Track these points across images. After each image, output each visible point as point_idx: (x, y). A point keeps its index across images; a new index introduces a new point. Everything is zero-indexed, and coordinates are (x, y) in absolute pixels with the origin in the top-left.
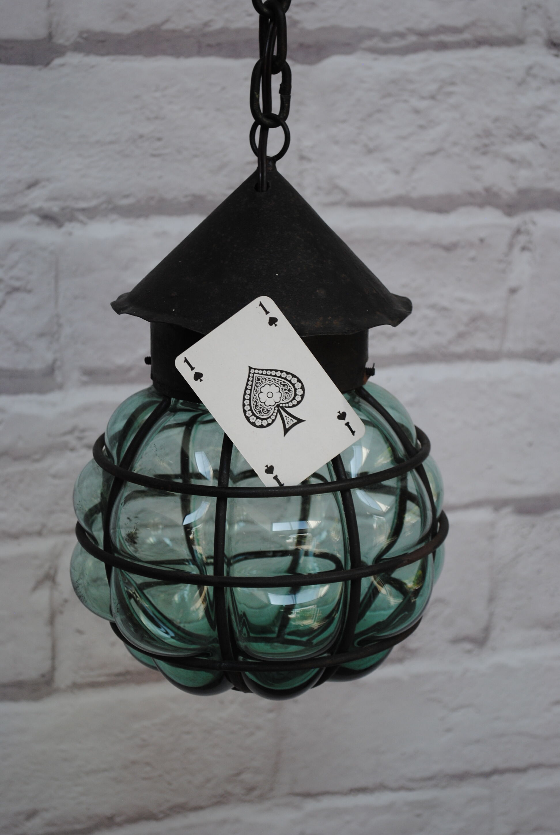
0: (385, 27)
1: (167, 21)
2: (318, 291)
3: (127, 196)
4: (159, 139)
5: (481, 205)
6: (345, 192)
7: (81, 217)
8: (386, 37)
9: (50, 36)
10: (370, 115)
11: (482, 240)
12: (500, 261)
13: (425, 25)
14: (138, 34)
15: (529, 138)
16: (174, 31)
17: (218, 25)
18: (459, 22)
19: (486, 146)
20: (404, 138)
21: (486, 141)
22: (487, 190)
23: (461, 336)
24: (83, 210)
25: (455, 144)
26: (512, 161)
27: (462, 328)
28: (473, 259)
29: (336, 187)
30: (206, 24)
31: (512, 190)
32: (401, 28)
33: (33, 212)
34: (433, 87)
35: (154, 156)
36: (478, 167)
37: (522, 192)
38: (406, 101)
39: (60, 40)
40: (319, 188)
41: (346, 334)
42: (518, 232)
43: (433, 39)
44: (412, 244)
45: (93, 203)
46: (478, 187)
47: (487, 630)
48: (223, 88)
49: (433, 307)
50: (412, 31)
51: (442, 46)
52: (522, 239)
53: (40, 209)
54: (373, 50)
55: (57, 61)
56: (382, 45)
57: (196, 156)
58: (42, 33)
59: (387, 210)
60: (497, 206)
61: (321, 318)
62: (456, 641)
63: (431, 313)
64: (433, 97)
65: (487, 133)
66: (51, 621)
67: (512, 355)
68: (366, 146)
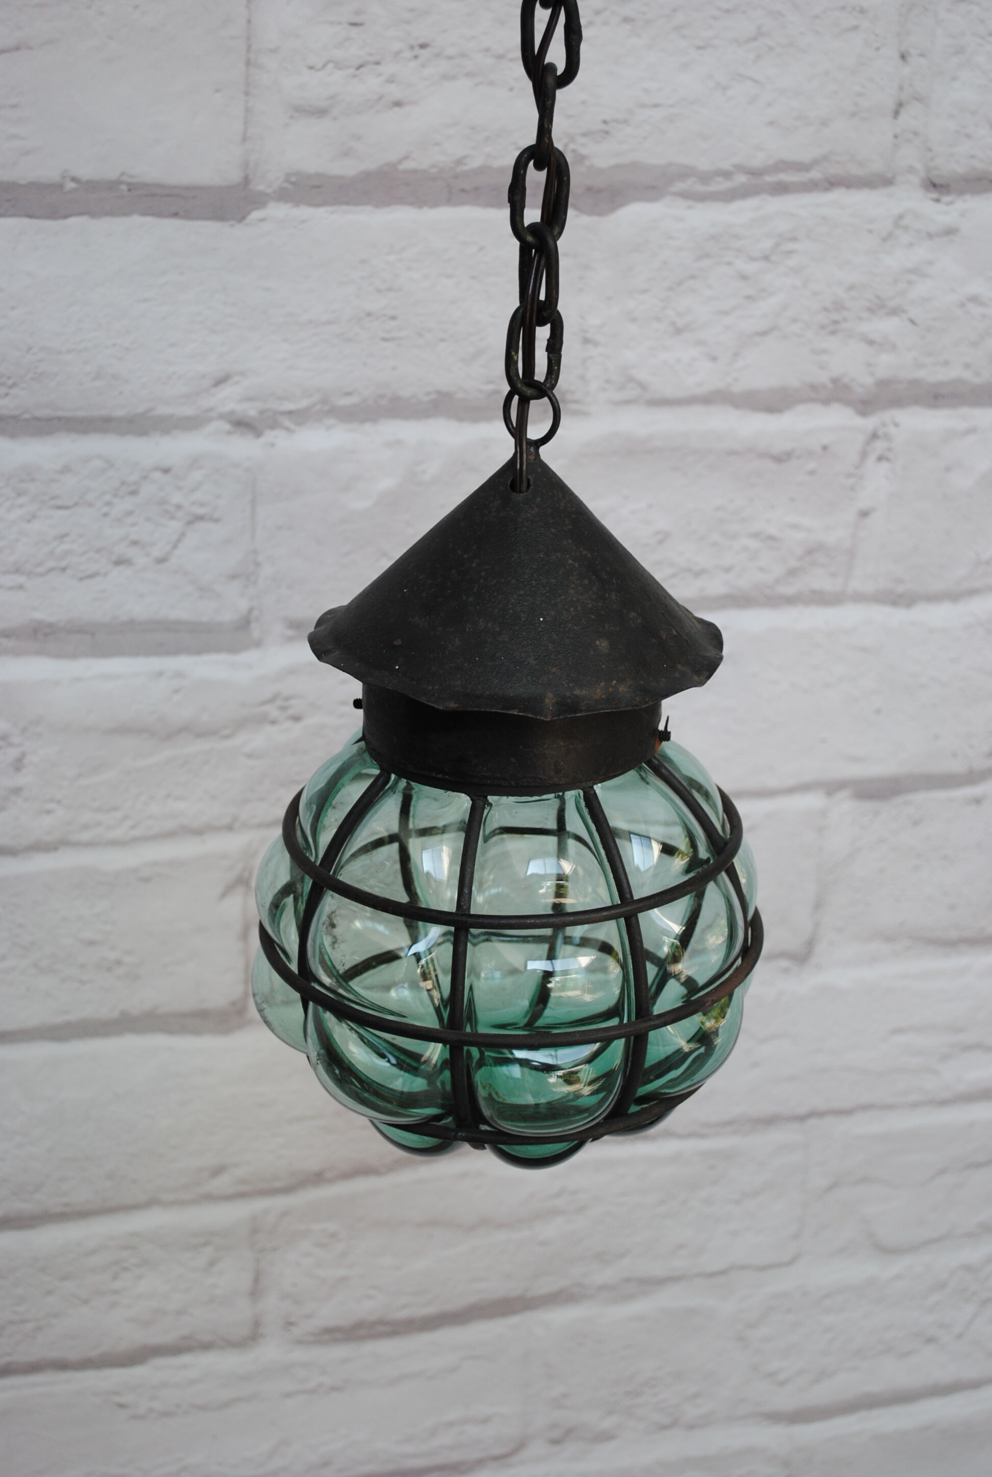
0: (704, 164)
1: (406, 158)
2: (597, 642)
3: (349, 394)
4: (393, 318)
5: (826, 402)
6: (642, 386)
7: (287, 423)
8: (705, 178)
9: (246, 180)
10: (680, 283)
11: (825, 448)
12: (849, 475)
13: (759, 160)
14: (366, 176)
15: (894, 312)
16: (415, 171)
17: (475, 163)
18: (805, 155)
19: (836, 322)
20: (726, 313)
21: (836, 316)
22: (835, 381)
23: (792, 572)
24: (290, 413)
25: (794, 320)
26: (871, 343)
27: (793, 563)
28: (812, 473)
29: (631, 379)
30: (459, 162)
31: (869, 381)
32: (726, 165)
33: (221, 417)
34: (767, 244)
35: (385, 340)
36: (824, 351)
37: (883, 384)
38: (729, 264)
39: (259, 187)
40: (608, 381)
41: (636, 708)
42: (875, 436)
43: (768, 179)
44: (732, 453)
45: (304, 403)
46: (823, 377)
47: (811, 944)
48: (482, 249)
49: (756, 535)
50: (739, 168)
51: (782, 189)
52: (879, 446)
53: (232, 413)
54: (687, 195)
55: (256, 215)
56: (700, 188)
57: (442, 340)
58: (235, 176)
59: (699, 409)
60: (847, 403)
61: (602, 684)
63: (753, 544)
64: (766, 258)
65: (839, 306)
67: (859, 598)
68: (673, 324)
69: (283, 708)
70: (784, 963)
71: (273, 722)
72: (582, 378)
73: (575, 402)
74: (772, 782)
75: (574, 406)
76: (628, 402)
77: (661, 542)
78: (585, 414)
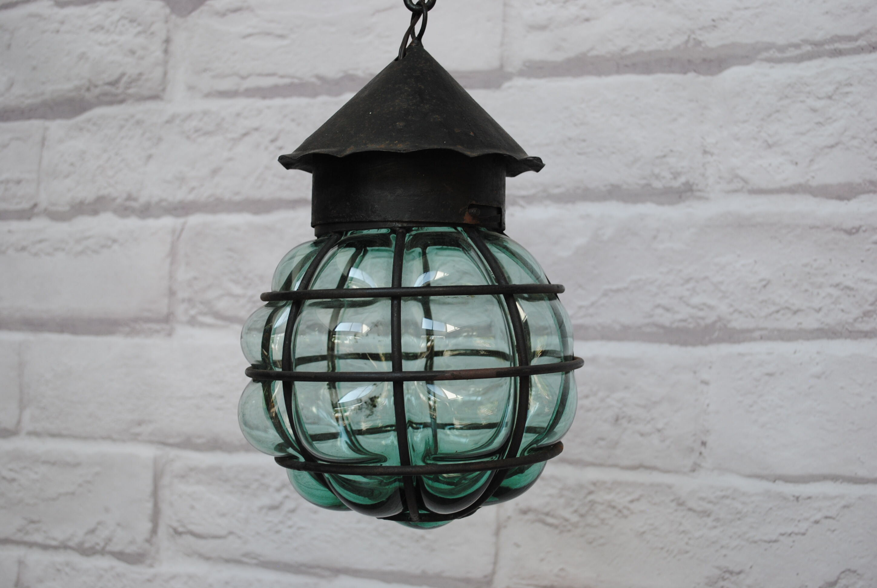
0: (781, 41)
1: (592, 49)
2: (398, 123)
3: (558, 187)
4: (584, 141)
6: (745, 181)
7: (522, 202)
8: (782, 49)
9: (502, 67)
10: (769, 116)
13: (819, 36)
14: (569, 61)
16: (597, 57)
17: (634, 49)
18: (854, 31)
20: (803, 134)
23: (866, 314)
24: (523, 197)
25: (854, 138)
27: (867, 307)
29: (737, 176)
30: (624, 50)
32: (796, 40)
34: (830, 89)
35: (579, 154)
38: (803, 102)
39: (509, 69)
40: (720, 178)
43: (827, 47)
44: (814, 227)
45: (532, 192)
48: (637, 98)
49: (837, 285)
50: (806, 42)
51: (838, 53)
54: (769, 60)
55: (507, 85)
56: (778, 55)
57: (613, 153)
58: (496, 64)
59: (787, 197)
63: (835, 292)
64: (830, 98)
66: (497, 533)
68: (766, 141)
72: (703, 175)
73: (700, 191)
74: (862, 473)
75: (698, 194)
76: (736, 191)
77: (765, 286)
78: (707, 199)
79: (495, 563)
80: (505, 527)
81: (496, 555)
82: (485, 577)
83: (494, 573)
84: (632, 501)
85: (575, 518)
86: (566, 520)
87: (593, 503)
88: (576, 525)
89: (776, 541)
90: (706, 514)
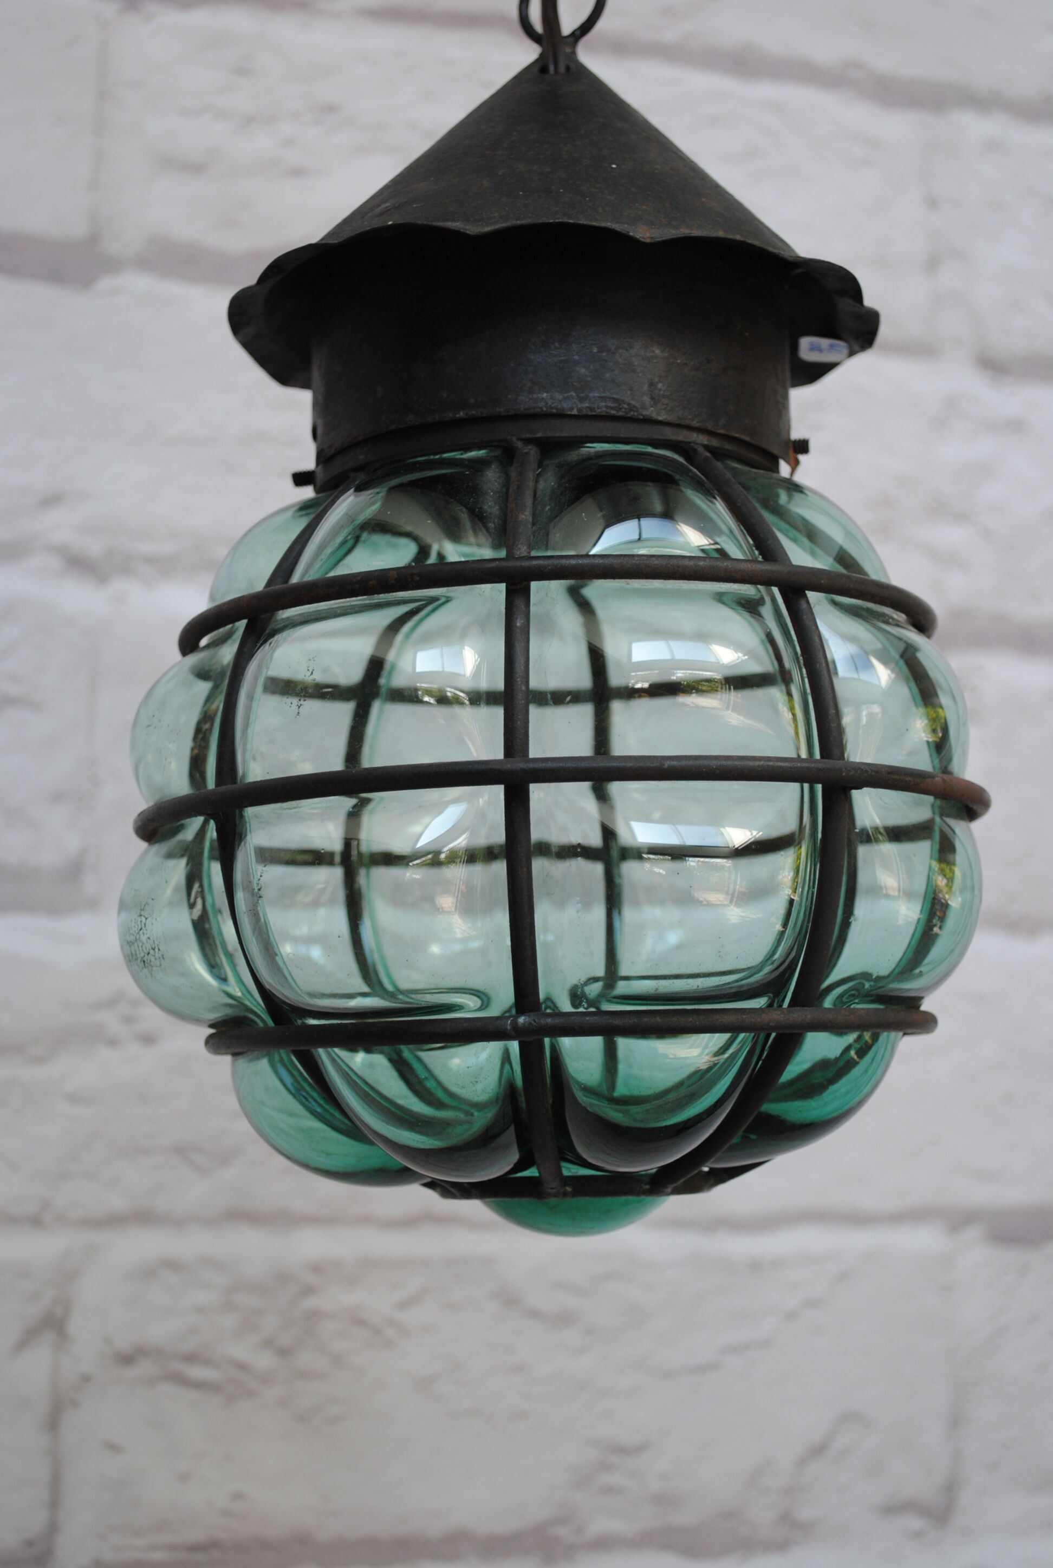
7: (145, 572)
15: (962, 517)
26: (938, 555)
33: (51, 549)
37: (960, 612)
39: (113, 248)
45: (168, 548)
47: (951, 1488)
53: (65, 546)
58: (79, 229)
62: (892, 1509)
66: (53, 1423)
69: (129, 1020)
70: (915, 1523)
71: (113, 1042)
79: (54, 1503)
80: (75, 1404)
81: (55, 1482)
82: (30, 1544)
83: (53, 1528)
84: (403, 1305)
85: (264, 1361)
86: (242, 1367)
87: (313, 1316)
88: (266, 1378)
89: (710, 1367)
90: (565, 1319)
